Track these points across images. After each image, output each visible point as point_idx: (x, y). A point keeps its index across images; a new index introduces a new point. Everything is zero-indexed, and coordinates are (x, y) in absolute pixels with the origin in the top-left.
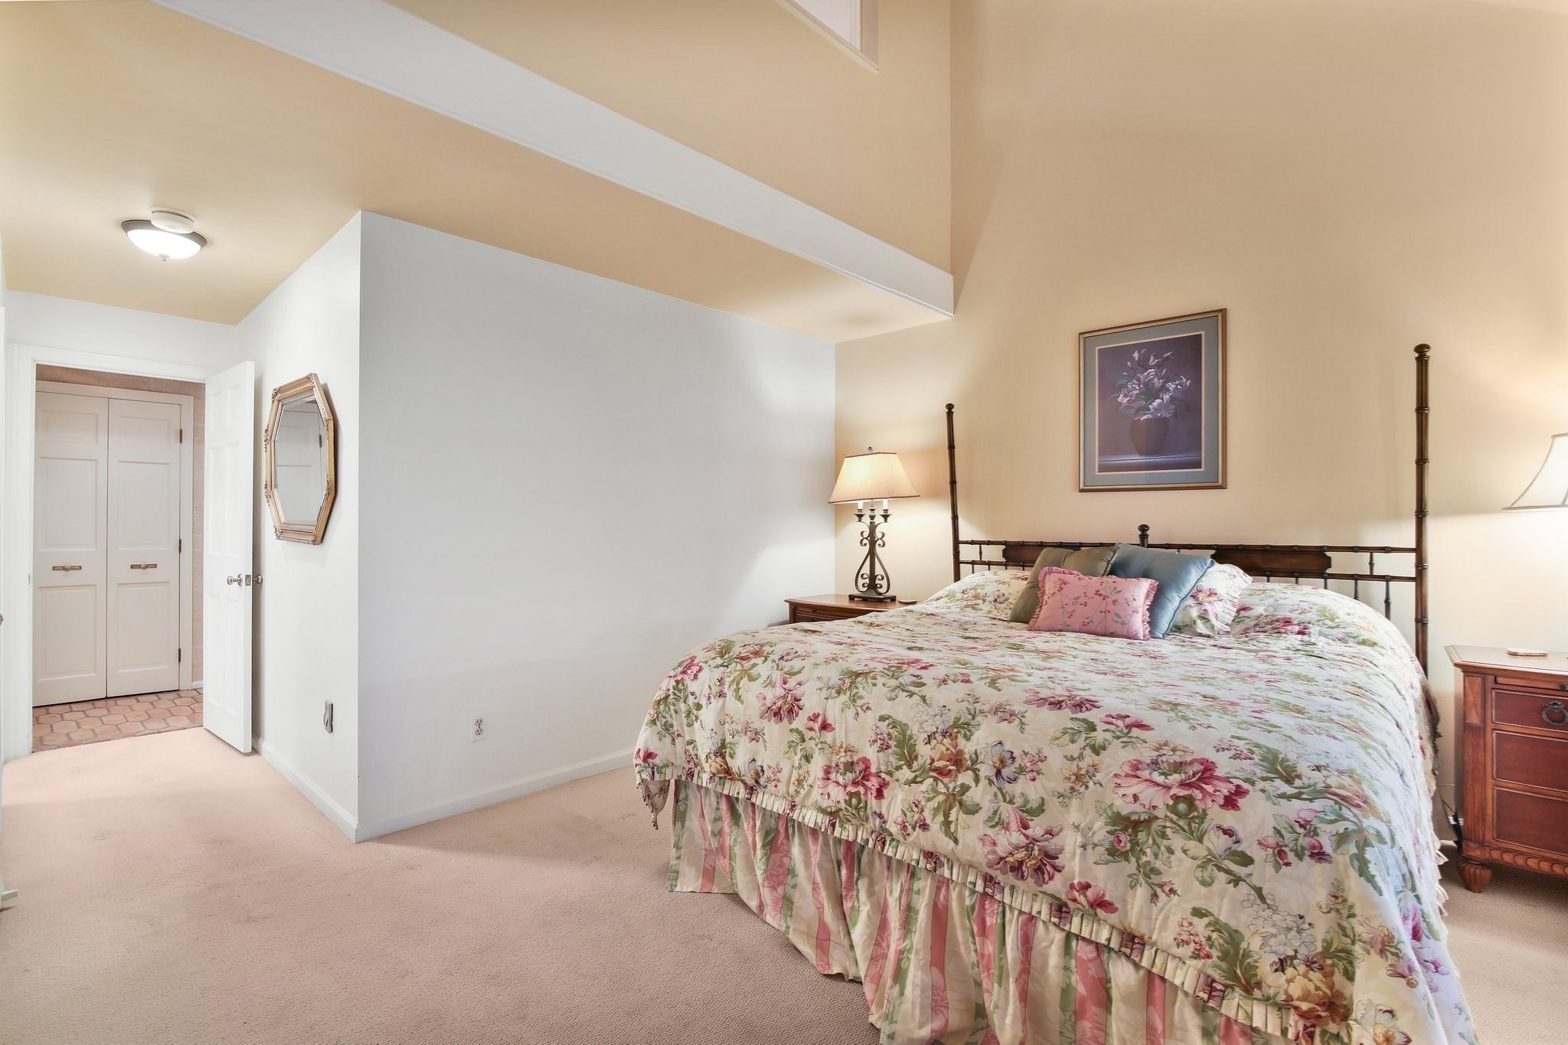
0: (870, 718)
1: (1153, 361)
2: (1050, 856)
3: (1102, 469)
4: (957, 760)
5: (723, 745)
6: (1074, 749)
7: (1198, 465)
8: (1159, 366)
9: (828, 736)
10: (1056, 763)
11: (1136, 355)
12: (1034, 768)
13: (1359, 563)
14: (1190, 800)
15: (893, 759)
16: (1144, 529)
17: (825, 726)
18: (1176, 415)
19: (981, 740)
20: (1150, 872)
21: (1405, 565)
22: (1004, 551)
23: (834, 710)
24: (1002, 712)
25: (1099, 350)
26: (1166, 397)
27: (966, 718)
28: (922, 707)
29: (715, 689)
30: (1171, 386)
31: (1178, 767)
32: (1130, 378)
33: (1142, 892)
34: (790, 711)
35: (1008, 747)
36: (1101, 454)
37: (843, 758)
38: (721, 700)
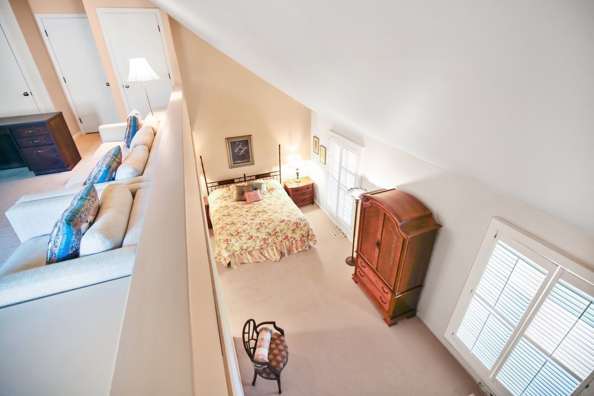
0: (264, 233)
1: (240, 144)
2: (287, 236)
3: (234, 164)
4: (276, 233)
5: (241, 247)
6: (287, 226)
7: (250, 162)
8: (241, 145)
9: (259, 238)
10: (286, 228)
11: (237, 143)
12: (284, 230)
13: (274, 174)
14: (297, 226)
15: (269, 236)
16: (245, 175)
17: (258, 237)
18: (245, 153)
19: (278, 229)
20: (295, 233)
21: (278, 173)
22: (218, 183)
23: (258, 234)
24: (278, 226)
25: (230, 142)
26: (243, 150)
27: (275, 228)
28: (270, 229)
29: (236, 241)
30: (244, 148)
31: (295, 223)
32: (237, 147)
33: (295, 235)
34: (252, 238)
35: (281, 229)
36: (233, 161)
37: (262, 239)
38: (238, 242)
